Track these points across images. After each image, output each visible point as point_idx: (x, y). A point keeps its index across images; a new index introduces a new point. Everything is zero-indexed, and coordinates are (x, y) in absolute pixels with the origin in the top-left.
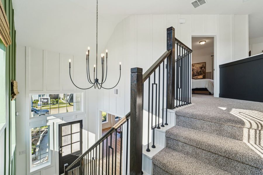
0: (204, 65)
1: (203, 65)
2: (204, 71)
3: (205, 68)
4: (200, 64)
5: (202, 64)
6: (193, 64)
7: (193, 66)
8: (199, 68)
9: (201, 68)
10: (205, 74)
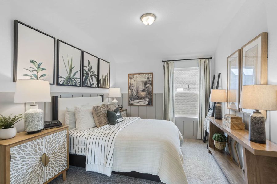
0: (150, 78)
1: (148, 78)
2: (151, 90)
3: (151, 84)
4: (144, 75)
5: (147, 76)
6: (131, 74)
7: (131, 79)
8: (141, 83)
9: (145, 83)
10: (152, 96)
